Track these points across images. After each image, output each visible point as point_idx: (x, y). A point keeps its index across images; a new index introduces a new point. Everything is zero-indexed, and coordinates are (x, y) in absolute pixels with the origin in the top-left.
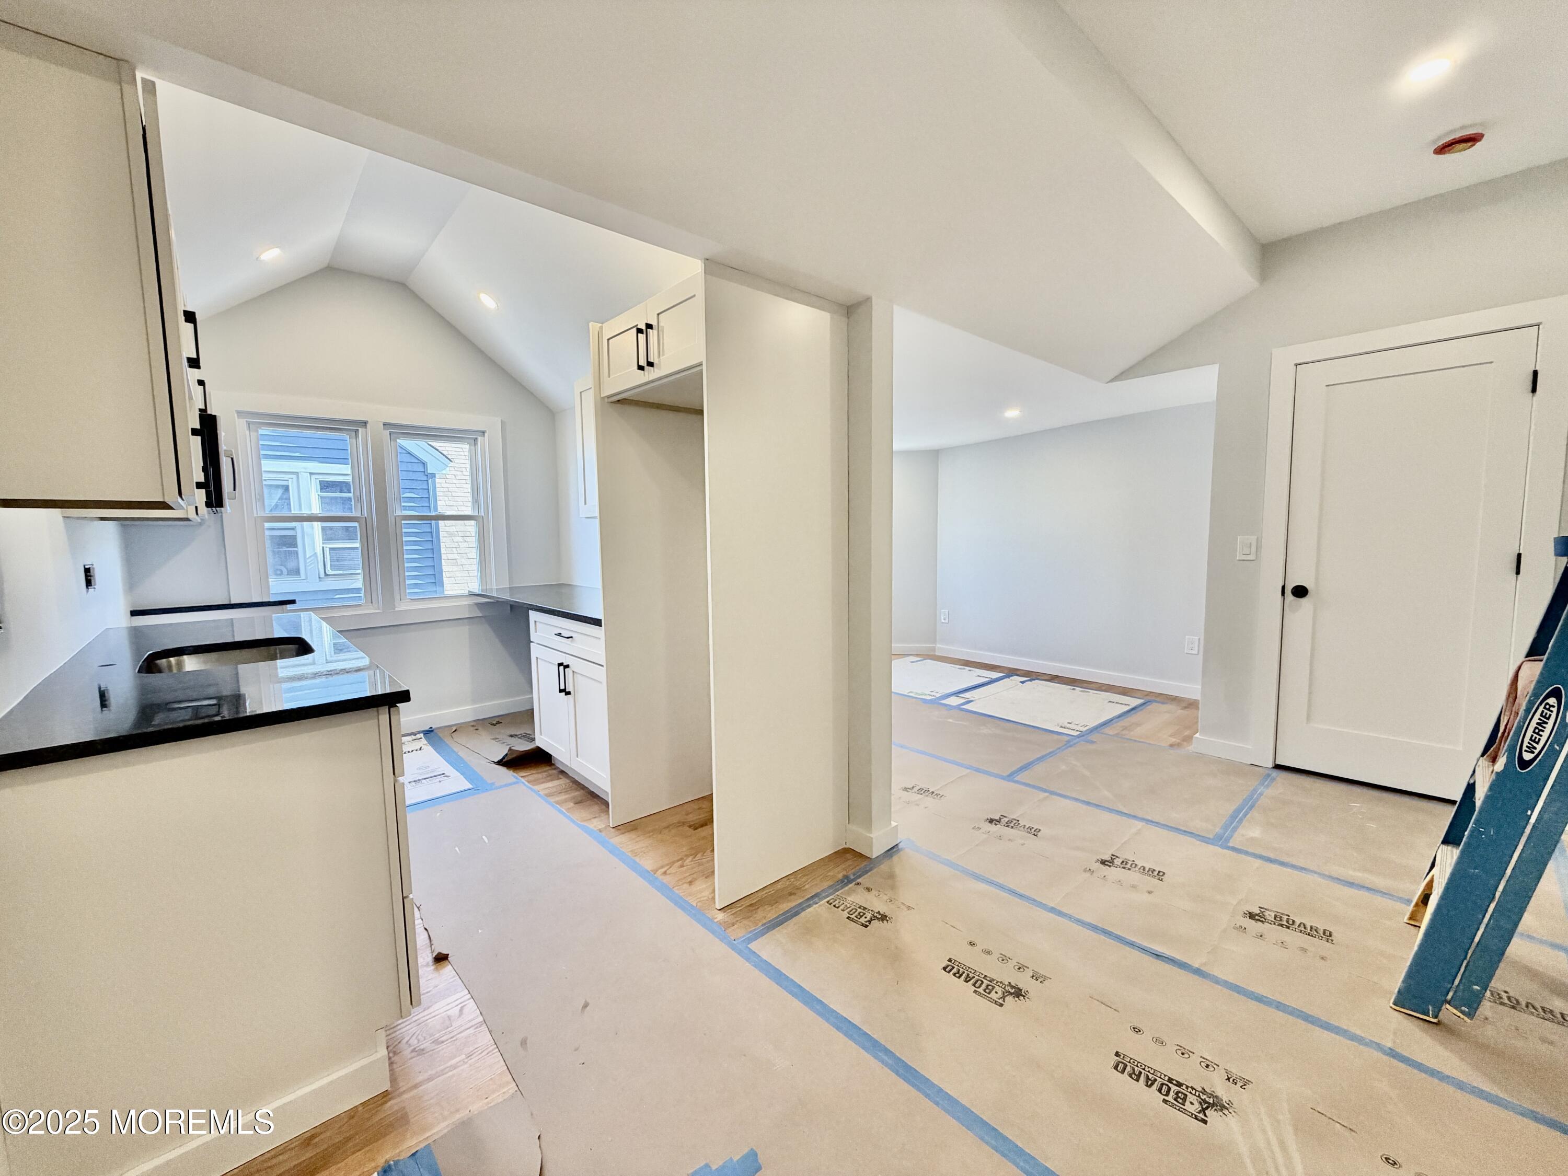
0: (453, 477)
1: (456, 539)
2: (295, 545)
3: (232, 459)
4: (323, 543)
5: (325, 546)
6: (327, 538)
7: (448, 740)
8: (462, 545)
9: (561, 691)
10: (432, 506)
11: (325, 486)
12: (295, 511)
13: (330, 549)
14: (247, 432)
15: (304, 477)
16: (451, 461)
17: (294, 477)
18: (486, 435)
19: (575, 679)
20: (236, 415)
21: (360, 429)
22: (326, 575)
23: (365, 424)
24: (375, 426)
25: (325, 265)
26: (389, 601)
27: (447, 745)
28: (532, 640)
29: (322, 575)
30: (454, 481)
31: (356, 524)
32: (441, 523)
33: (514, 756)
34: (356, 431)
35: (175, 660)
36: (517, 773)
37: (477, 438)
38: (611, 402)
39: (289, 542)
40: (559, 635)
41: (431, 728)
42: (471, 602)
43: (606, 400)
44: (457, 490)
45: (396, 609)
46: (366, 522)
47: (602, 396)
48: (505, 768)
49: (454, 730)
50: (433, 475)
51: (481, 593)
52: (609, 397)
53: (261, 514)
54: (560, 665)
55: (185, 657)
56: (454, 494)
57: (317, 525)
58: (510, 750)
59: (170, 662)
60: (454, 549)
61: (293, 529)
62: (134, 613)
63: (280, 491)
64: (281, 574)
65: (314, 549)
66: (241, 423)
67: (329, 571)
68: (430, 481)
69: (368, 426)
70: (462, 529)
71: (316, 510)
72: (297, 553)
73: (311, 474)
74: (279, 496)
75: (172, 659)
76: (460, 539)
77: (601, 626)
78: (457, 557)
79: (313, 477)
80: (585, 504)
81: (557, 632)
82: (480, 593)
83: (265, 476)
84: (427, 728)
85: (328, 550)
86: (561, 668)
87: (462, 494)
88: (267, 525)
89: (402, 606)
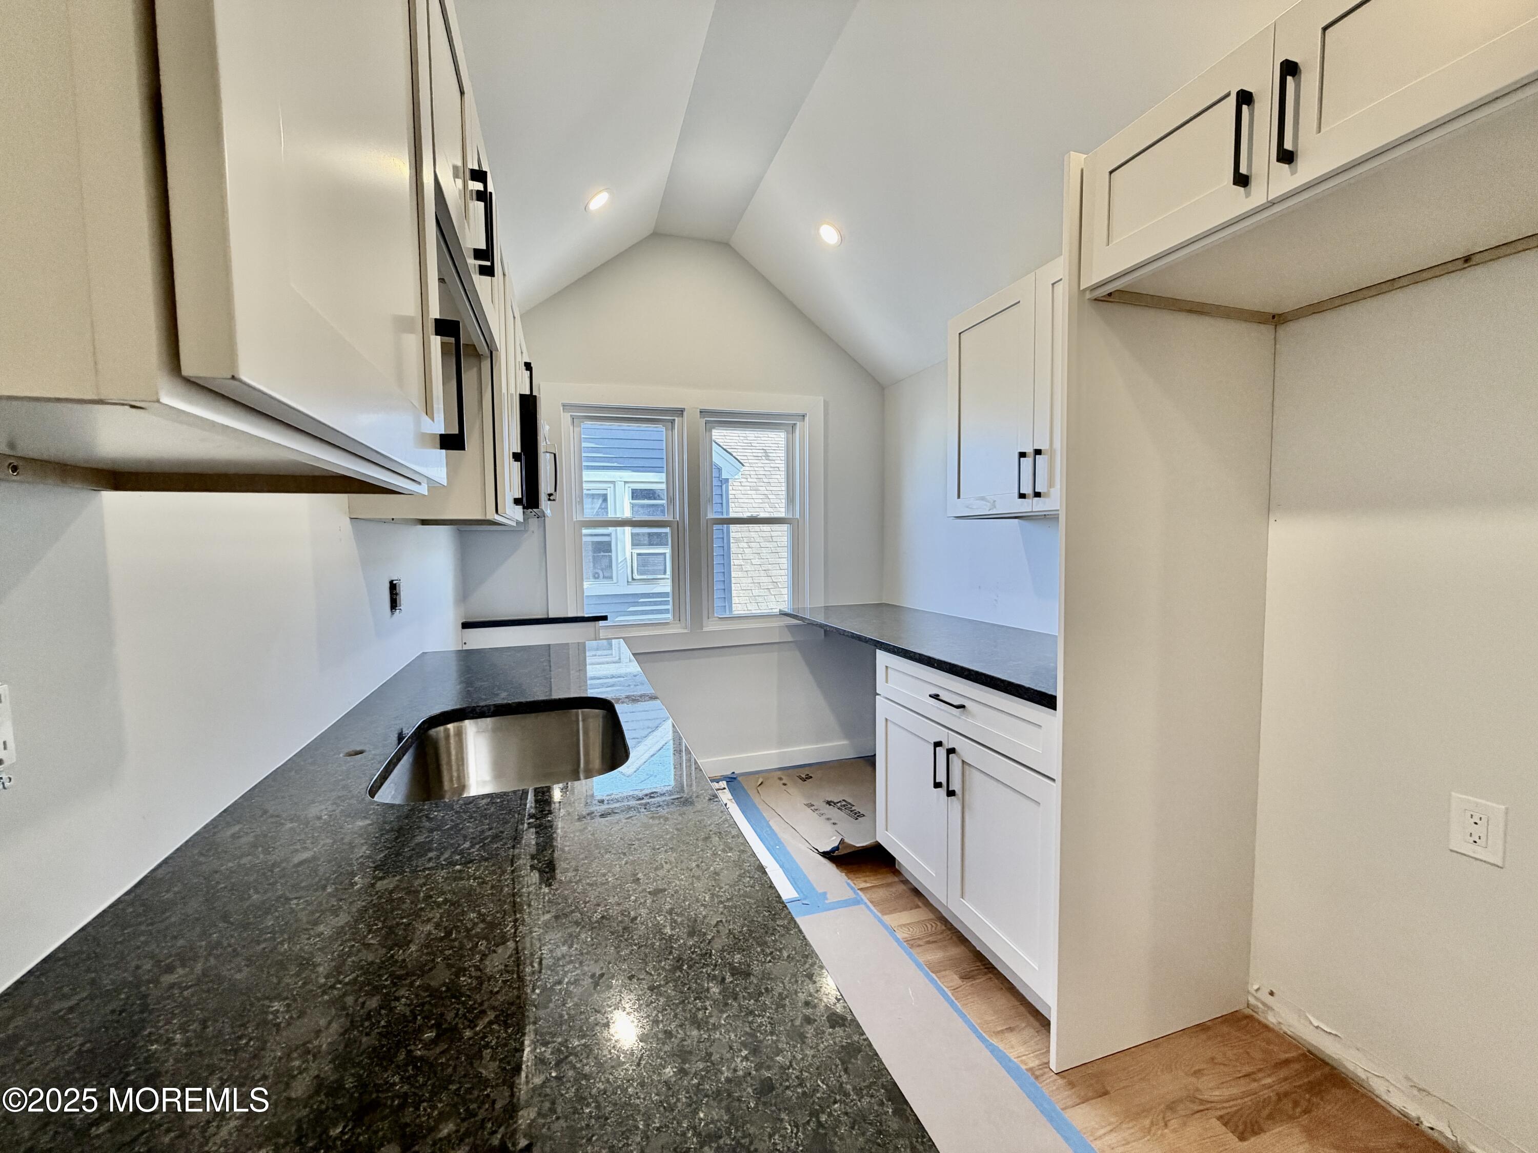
0: (739, 484)
1: (741, 545)
2: (610, 551)
3: (555, 455)
4: (632, 549)
5: (633, 551)
6: (635, 544)
7: (752, 793)
8: (747, 551)
9: (937, 785)
10: (725, 511)
11: (636, 494)
12: (611, 515)
13: (639, 554)
14: (571, 428)
15: (620, 485)
16: (743, 465)
17: (612, 486)
18: (807, 419)
19: (967, 778)
20: (562, 408)
21: (676, 418)
22: (633, 579)
23: (680, 412)
24: (691, 415)
25: (652, 232)
26: (697, 618)
27: (754, 805)
28: (877, 692)
29: (630, 580)
30: (740, 488)
31: (668, 530)
32: (733, 527)
33: (849, 851)
34: (673, 422)
35: (454, 727)
36: (852, 880)
37: (795, 424)
38: (1096, 300)
39: (603, 548)
40: (936, 697)
41: (733, 773)
42: (782, 624)
43: (1088, 295)
44: (742, 496)
45: (705, 629)
46: (676, 527)
47: (1081, 289)
48: (834, 866)
49: (759, 783)
50: (727, 480)
51: (792, 613)
52: (1094, 288)
53: (580, 518)
54: (938, 744)
55: (467, 722)
56: (740, 501)
57: (628, 530)
58: (842, 841)
59: (447, 730)
60: (740, 555)
61: (609, 535)
62: (466, 625)
63: (600, 501)
64: (598, 578)
65: (625, 555)
66: (566, 417)
67: (636, 576)
68: (724, 486)
69: (685, 414)
70: (747, 534)
71: (627, 514)
72: (610, 557)
73: (626, 482)
74: (598, 506)
75: (450, 726)
76: (745, 545)
77: (1054, 708)
78: (743, 563)
79: (627, 485)
80: (959, 497)
81: (933, 692)
82: (789, 612)
83: (585, 486)
84: (728, 773)
85: (636, 555)
86: (941, 752)
87: (746, 501)
88: (585, 531)
89: (711, 626)
